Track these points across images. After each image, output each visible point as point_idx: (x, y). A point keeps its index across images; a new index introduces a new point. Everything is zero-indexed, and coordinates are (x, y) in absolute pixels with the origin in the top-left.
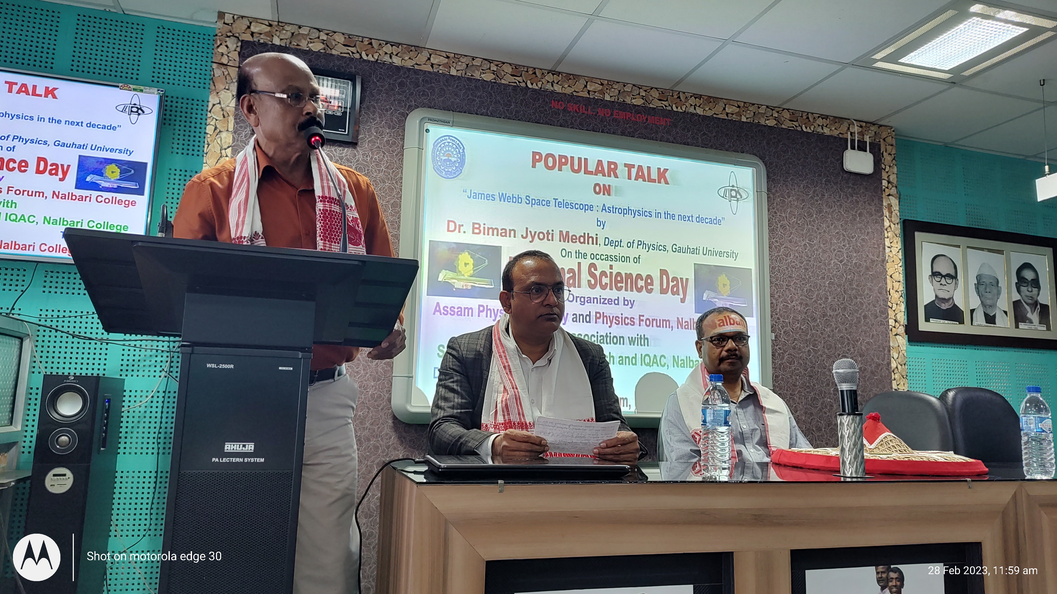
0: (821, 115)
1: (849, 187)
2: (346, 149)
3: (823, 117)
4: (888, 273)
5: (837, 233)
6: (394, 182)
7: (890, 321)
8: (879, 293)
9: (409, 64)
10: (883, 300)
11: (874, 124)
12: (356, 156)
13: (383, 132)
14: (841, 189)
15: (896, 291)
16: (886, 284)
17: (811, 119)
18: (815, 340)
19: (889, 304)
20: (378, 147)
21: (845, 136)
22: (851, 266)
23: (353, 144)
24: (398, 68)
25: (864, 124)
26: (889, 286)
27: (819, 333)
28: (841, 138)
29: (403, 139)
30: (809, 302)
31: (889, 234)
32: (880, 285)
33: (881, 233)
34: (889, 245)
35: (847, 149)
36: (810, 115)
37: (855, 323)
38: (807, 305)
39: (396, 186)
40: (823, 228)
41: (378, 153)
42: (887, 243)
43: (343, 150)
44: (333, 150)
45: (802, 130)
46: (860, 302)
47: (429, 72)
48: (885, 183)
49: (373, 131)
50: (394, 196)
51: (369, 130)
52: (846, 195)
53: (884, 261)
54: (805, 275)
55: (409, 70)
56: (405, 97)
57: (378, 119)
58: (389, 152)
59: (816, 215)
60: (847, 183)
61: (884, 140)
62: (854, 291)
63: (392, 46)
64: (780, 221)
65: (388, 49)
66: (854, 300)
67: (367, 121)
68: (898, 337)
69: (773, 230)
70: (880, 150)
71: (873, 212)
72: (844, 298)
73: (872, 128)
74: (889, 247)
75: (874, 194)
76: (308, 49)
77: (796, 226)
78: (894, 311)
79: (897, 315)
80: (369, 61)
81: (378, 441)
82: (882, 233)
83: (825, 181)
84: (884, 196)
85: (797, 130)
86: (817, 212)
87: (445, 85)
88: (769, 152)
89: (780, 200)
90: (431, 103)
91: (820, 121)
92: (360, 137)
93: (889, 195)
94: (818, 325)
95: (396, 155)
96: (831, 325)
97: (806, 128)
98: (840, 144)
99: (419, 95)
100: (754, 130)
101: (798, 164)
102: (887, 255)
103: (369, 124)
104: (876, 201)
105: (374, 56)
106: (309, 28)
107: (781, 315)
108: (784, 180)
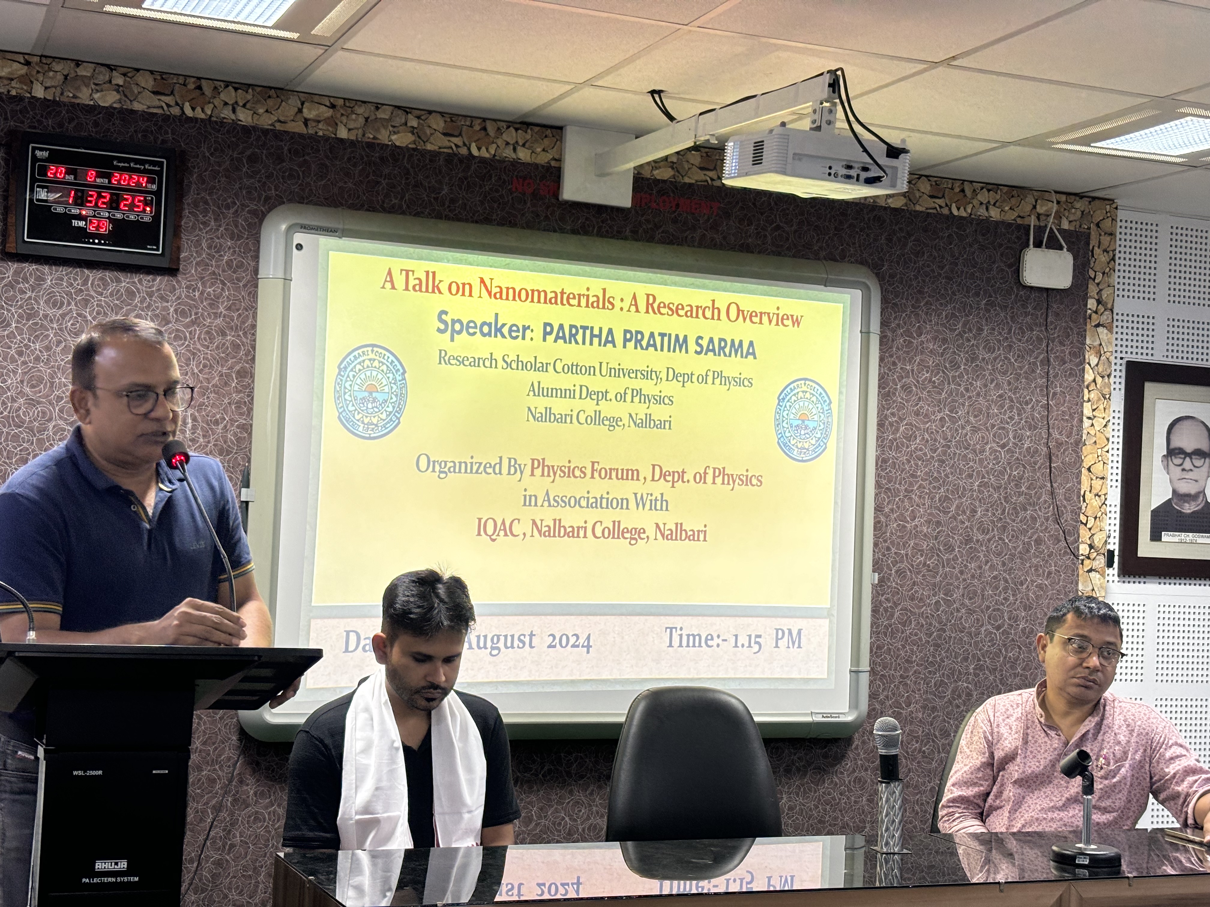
0: (987, 184)
1: (1027, 314)
2: (159, 278)
3: (990, 187)
4: (1084, 464)
5: (1001, 396)
6: (241, 333)
7: (1082, 547)
8: (1066, 499)
9: (266, 121)
10: (1072, 512)
11: (1082, 197)
12: (175, 289)
13: (221, 246)
14: (1012, 318)
15: (1097, 495)
16: (1079, 483)
17: (968, 193)
18: (949, 584)
19: (1083, 518)
20: (214, 273)
21: (1026, 222)
22: (1020, 453)
23: (172, 271)
24: (247, 130)
25: (1063, 198)
26: (1085, 486)
27: (957, 571)
28: (1020, 225)
29: (256, 258)
30: (942, 518)
31: (1092, 395)
32: (1068, 485)
33: (1078, 392)
34: (1090, 415)
35: (1028, 246)
36: (967, 187)
37: (1020, 553)
38: (938, 523)
39: (244, 340)
40: (975, 388)
41: (212, 284)
42: (1087, 410)
43: (154, 280)
44: (136, 280)
45: (951, 213)
46: (1032, 517)
47: (301, 136)
48: (1092, 304)
49: (204, 245)
50: (241, 359)
51: (198, 244)
52: (1020, 328)
53: (1079, 443)
54: (939, 472)
55: (265, 132)
56: (259, 181)
57: (213, 223)
58: (231, 281)
59: (965, 365)
60: (1024, 306)
61: (1098, 225)
62: (1021, 499)
63: (236, 89)
64: (901, 378)
65: (229, 95)
66: (1022, 514)
67: (194, 228)
68: (1093, 574)
69: (888, 394)
70: (1088, 244)
71: (1067, 358)
72: (1004, 510)
73: (1078, 205)
74: (1089, 418)
75: (1071, 324)
76: (92, 103)
77: (930, 387)
78: (1090, 529)
79: (1095, 537)
80: (196, 119)
81: (215, 770)
82: (1080, 393)
83: (986, 304)
84: (1088, 326)
85: (942, 215)
86: (967, 360)
87: (327, 157)
88: (890, 256)
89: (904, 341)
90: (303, 190)
91: (984, 196)
92: (183, 255)
93: (1098, 325)
94: (955, 559)
95: (245, 286)
96: (979, 557)
97: (958, 209)
98: (1018, 238)
99: (283, 177)
100: (866, 217)
101: (940, 275)
102: (1085, 432)
103: (197, 232)
104: (1075, 338)
105: (206, 109)
106: (93, 65)
107: (892, 543)
108: (913, 306)
